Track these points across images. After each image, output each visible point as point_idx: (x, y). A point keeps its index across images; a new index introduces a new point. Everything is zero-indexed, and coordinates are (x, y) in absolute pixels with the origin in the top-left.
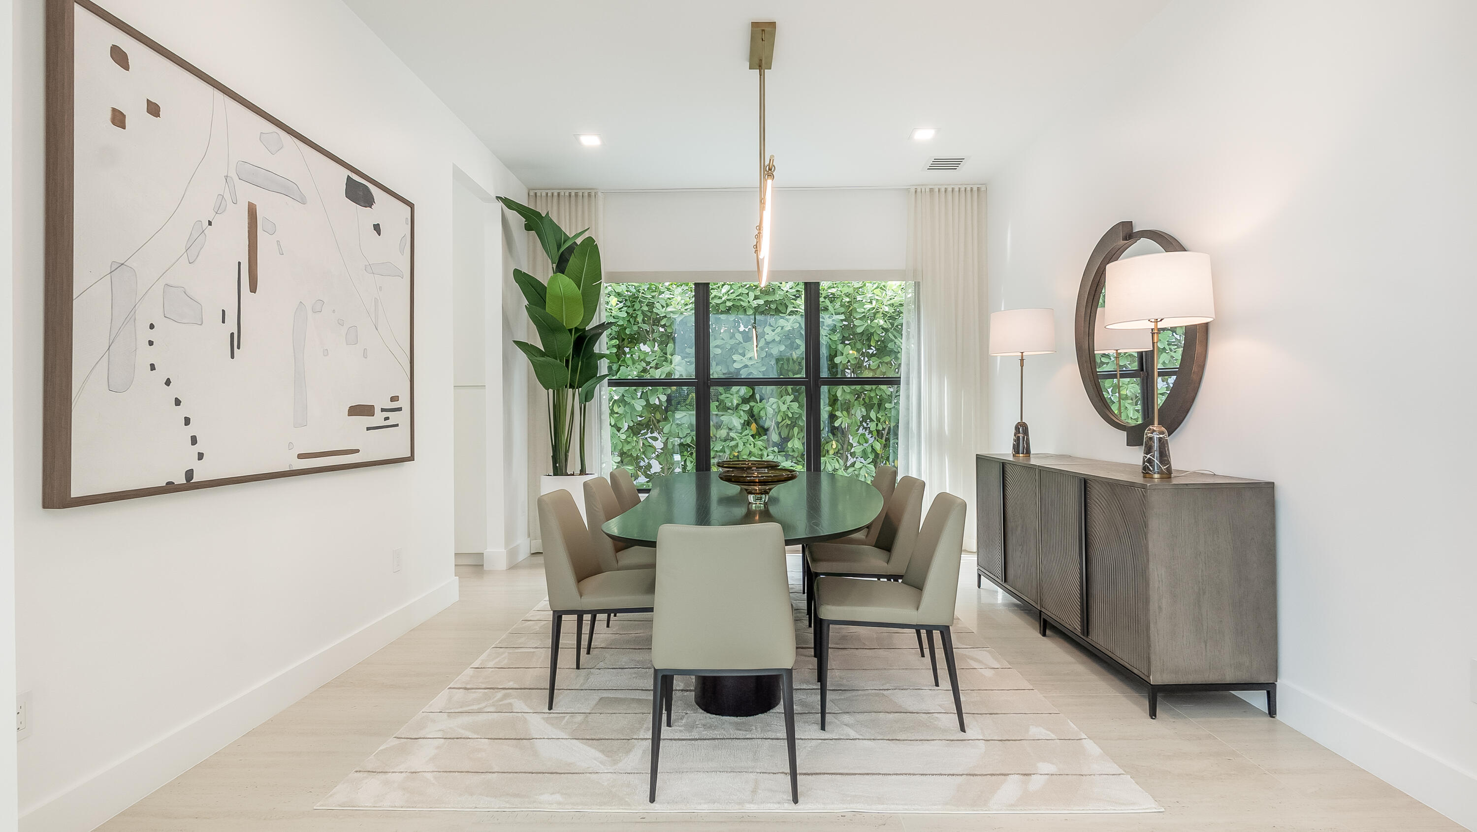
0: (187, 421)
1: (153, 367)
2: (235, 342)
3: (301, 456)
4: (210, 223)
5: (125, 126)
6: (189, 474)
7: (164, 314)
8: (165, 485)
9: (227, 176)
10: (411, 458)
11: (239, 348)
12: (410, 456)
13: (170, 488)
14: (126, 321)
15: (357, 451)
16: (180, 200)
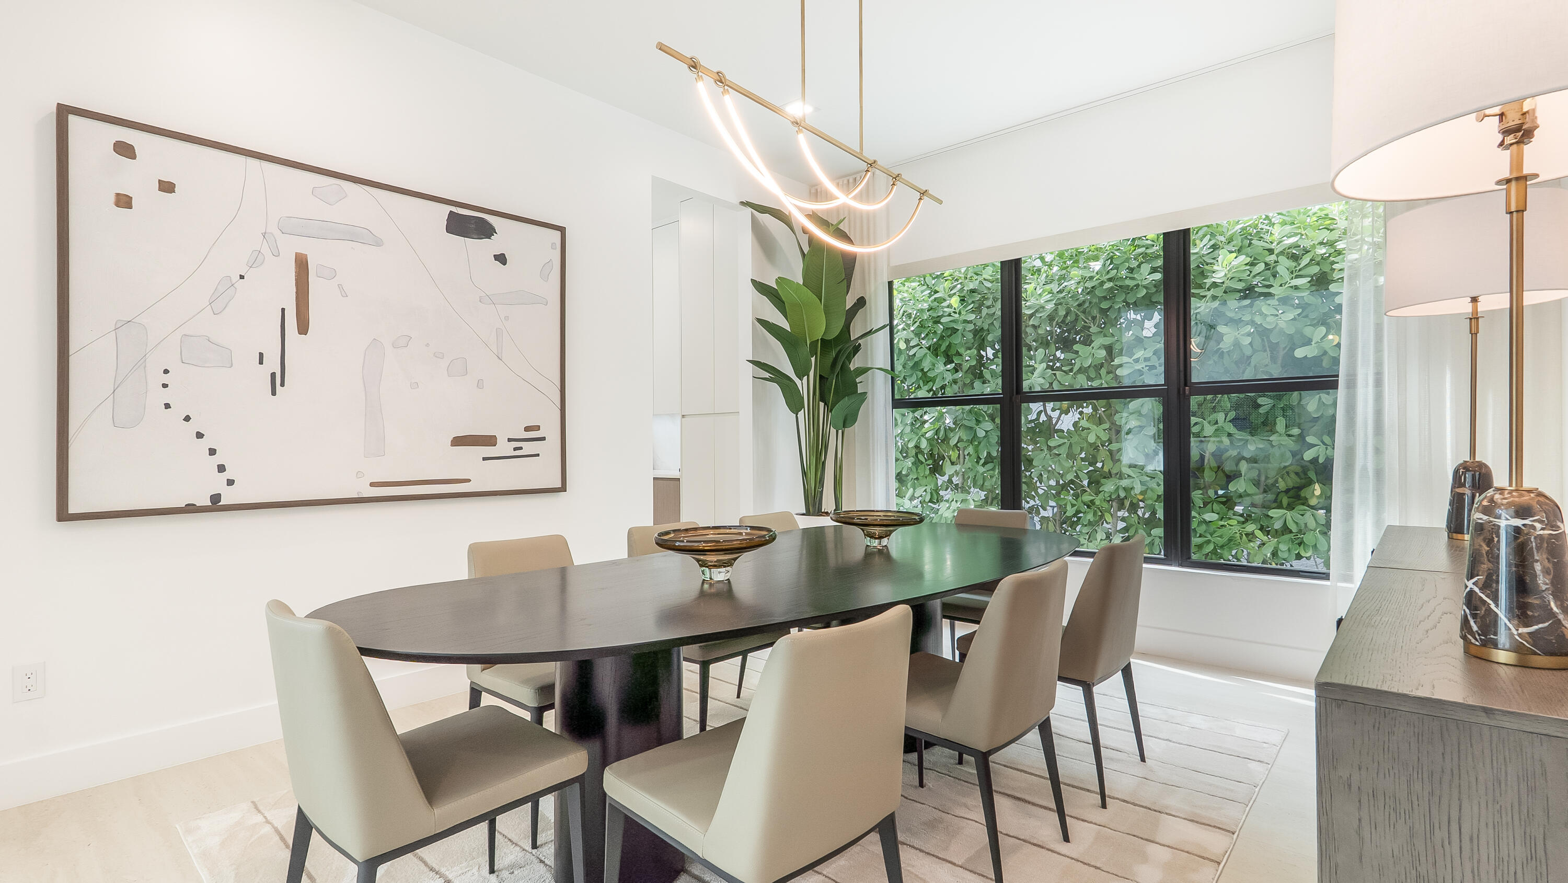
0: (212, 452)
1: (167, 406)
2: (276, 382)
3: (372, 485)
4: (242, 277)
5: (132, 207)
6: (216, 498)
7: (182, 360)
8: (184, 506)
9: (265, 233)
10: (563, 488)
11: (282, 384)
12: (561, 487)
13: (191, 509)
14: (135, 369)
15: (469, 481)
16: (201, 262)
